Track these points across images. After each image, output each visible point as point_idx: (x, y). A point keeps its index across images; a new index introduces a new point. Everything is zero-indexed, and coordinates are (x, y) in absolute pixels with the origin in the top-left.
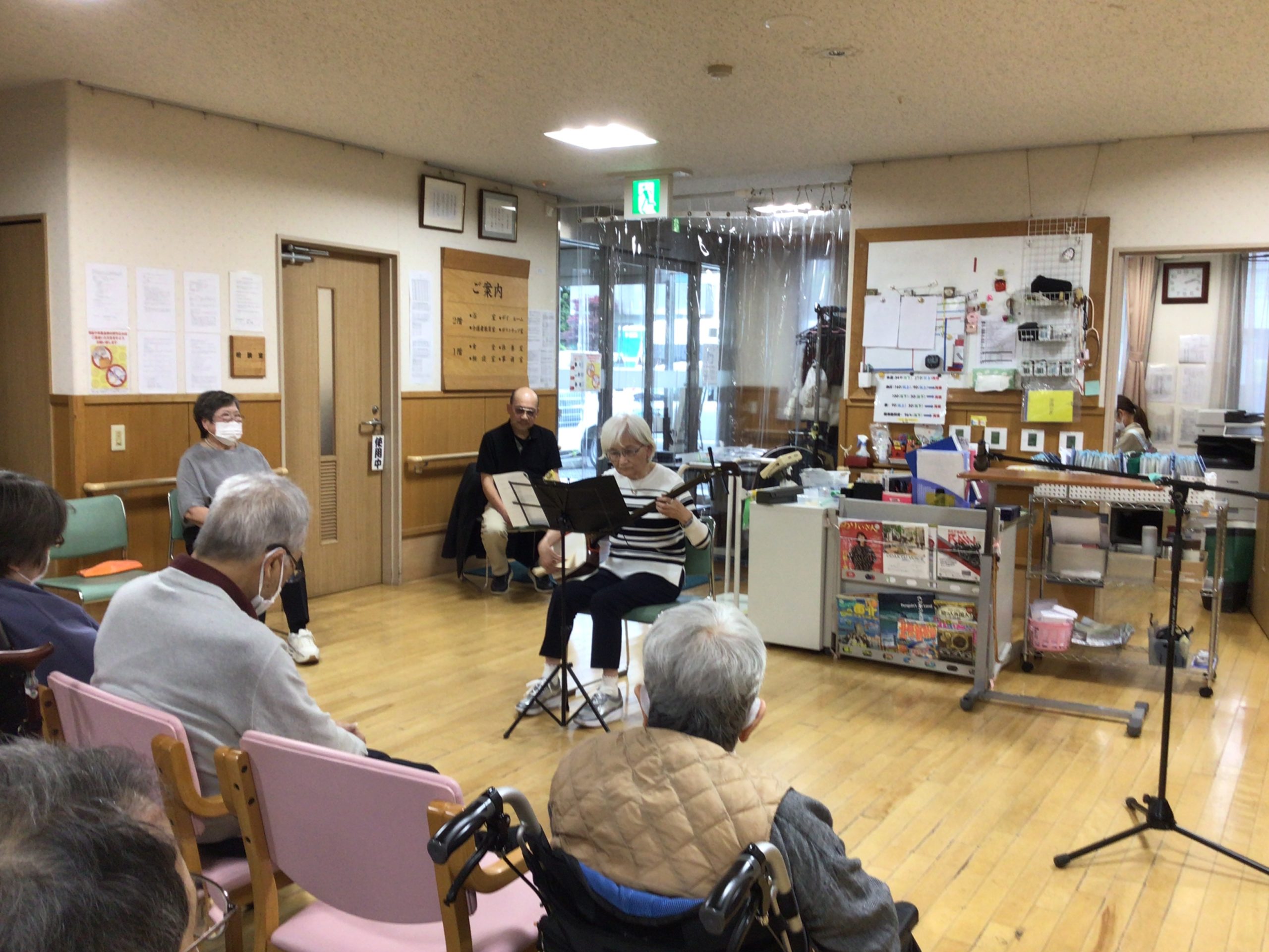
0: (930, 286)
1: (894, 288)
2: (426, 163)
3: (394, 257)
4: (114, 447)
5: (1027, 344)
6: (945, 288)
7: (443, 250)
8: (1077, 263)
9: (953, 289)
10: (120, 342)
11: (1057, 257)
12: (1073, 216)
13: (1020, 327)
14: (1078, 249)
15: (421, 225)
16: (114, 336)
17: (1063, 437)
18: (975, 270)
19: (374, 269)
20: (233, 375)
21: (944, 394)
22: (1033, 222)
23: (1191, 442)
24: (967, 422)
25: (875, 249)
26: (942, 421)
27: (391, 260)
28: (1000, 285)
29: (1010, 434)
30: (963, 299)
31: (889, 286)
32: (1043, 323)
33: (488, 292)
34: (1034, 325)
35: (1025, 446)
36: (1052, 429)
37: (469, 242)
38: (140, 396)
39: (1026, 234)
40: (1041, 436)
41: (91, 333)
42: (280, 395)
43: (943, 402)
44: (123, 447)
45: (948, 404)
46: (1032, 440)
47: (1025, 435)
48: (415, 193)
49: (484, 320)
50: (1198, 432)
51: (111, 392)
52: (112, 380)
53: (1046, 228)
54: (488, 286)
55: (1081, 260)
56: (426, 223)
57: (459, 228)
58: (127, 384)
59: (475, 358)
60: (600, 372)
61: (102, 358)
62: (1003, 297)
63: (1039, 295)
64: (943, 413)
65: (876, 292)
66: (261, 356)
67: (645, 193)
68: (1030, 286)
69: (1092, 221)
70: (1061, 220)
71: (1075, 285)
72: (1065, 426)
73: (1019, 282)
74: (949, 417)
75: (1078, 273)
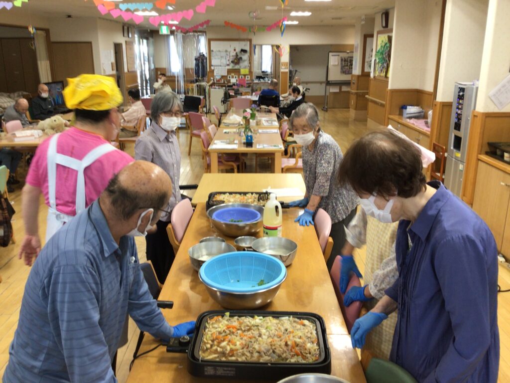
0: (223, 50)
1: (216, 50)
2: (123, 23)
3: (122, 44)
7: (126, 42)
9: (227, 51)
10: (105, 65)
14: (247, 44)
17: (247, 77)
20: (112, 70)
21: (226, 70)
22: (240, 39)
24: (230, 74)
25: (212, 43)
26: (226, 75)
28: (235, 50)
29: (238, 76)
30: (229, 52)
33: (130, 49)
34: (241, 57)
36: (245, 75)
37: (127, 39)
39: (238, 41)
40: (243, 76)
48: (123, 30)
50: (257, 75)
57: (127, 36)
59: (130, 64)
62: (235, 53)
65: (212, 51)
66: (114, 66)
67: (165, 28)
68: (240, 50)
72: (247, 75)
73: (238, 50)
74: (228, 74)
75: (247, 48)
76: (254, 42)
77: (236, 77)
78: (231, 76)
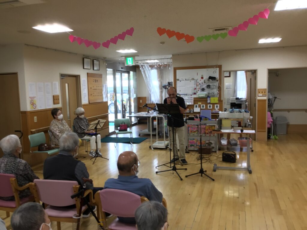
0: (189, 78)
1: (182, 79)
2: (84, 55)
3: (79, 76)
4: (35, 121)
5: (208, 89)
7: (88, 73)
9: (193, 79)
10: (35, 99)
11: (212, 72)
12: (215, 65)
13: (207, 86)
14: (216, 71)
15: (84, 68)
16: (34, 97)
17: (216, 105)
18: (197, 75)
19: (75, 78)
20: (54, 104)
21: (193, 99)
22: (208, 66)
23: (230, 104)
24: (197, 104)
25: (178, 71)
26: (193, 104)
27: (78, 76)
28: (202, 78)
29: (206, 105)
30: (195, 81)
31: (181, 78)
32: (210, 85)
33: (95, 82)
34: (209, 85)
35: (209, 108)
36: (213, 104)
37: (91, 71)
38: (39, 110)
39: (206, 68)
40: (211, 105)
41: (30, 97)
42: (62, 107)
43: (193, 100)
44: (36, 121)
45: (194, 100)
46: (210, 106)
47: (209, 105)
48: (82, 62)
49: (95, 88)
50: (231, 102)
51: (34, 110)
52: (34, 107)
53: (210, 67)
54: (95, 80)
55: (217, 73)
56: (85, 68)
57: (90, 68)
58: (36, 108)
59: (94, 96)
60: (115, 97)
61: (32, 103)
62: (202, 81)
63: (210, 80)
64: (193, 102)
65: (178, 80)
66: (59, 99)
67: (129, 60)
68: (208, 78)
69: (218, 65)
70: (213, 66)
71: (216, 77)
72: (216, 104)
73: (206, 77)
74: (194, 103)
75: (217, 75)
76: (223, 69)
77: (203, 106)
78: (198, 105)
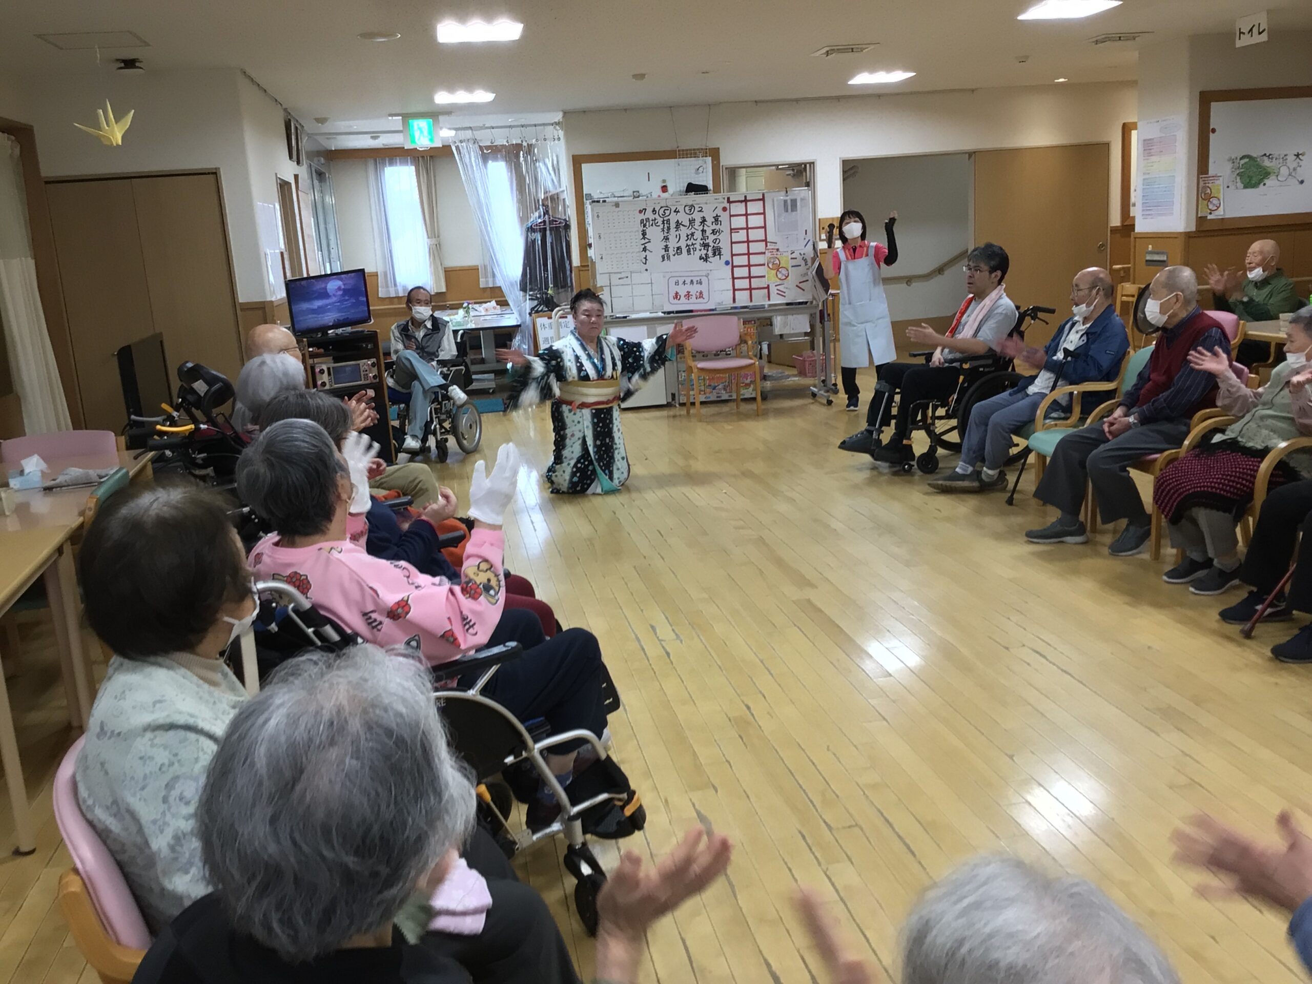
0: (624, 191)
6: (634, 192)
8: (704, 174)
9: (638, 192)
10: (268, 261)
11: (693, 171)
12: (699, 147)
14: (704, 166)
15: (291, 157)
18: (649, 180)
22: (679, 151)
27: (287, 187)
28: (664, 189)
39: (675, 158)
48: (285, 133)
53: (687, 154)
55: (706, 172)
63: (691, 192)
65: (589, 197)
67: (420, 129)
68: (684, 188)
69: (709, 149)
70: (694, 150)
71: (708, 187)
73: (676, 185)
75: (707, 179)
76: (724, 161)
